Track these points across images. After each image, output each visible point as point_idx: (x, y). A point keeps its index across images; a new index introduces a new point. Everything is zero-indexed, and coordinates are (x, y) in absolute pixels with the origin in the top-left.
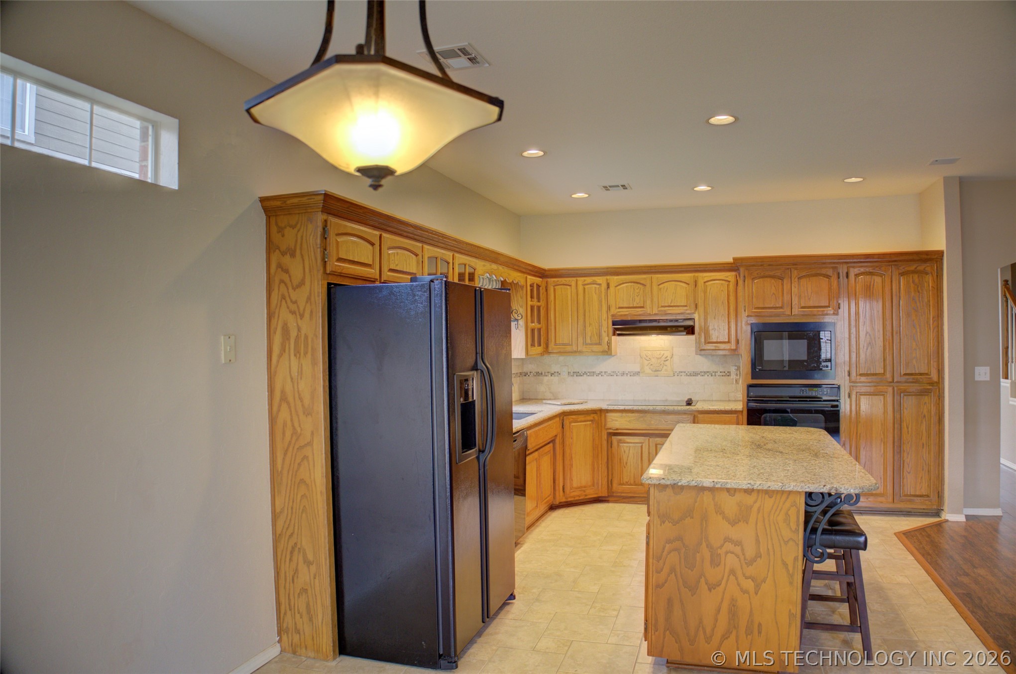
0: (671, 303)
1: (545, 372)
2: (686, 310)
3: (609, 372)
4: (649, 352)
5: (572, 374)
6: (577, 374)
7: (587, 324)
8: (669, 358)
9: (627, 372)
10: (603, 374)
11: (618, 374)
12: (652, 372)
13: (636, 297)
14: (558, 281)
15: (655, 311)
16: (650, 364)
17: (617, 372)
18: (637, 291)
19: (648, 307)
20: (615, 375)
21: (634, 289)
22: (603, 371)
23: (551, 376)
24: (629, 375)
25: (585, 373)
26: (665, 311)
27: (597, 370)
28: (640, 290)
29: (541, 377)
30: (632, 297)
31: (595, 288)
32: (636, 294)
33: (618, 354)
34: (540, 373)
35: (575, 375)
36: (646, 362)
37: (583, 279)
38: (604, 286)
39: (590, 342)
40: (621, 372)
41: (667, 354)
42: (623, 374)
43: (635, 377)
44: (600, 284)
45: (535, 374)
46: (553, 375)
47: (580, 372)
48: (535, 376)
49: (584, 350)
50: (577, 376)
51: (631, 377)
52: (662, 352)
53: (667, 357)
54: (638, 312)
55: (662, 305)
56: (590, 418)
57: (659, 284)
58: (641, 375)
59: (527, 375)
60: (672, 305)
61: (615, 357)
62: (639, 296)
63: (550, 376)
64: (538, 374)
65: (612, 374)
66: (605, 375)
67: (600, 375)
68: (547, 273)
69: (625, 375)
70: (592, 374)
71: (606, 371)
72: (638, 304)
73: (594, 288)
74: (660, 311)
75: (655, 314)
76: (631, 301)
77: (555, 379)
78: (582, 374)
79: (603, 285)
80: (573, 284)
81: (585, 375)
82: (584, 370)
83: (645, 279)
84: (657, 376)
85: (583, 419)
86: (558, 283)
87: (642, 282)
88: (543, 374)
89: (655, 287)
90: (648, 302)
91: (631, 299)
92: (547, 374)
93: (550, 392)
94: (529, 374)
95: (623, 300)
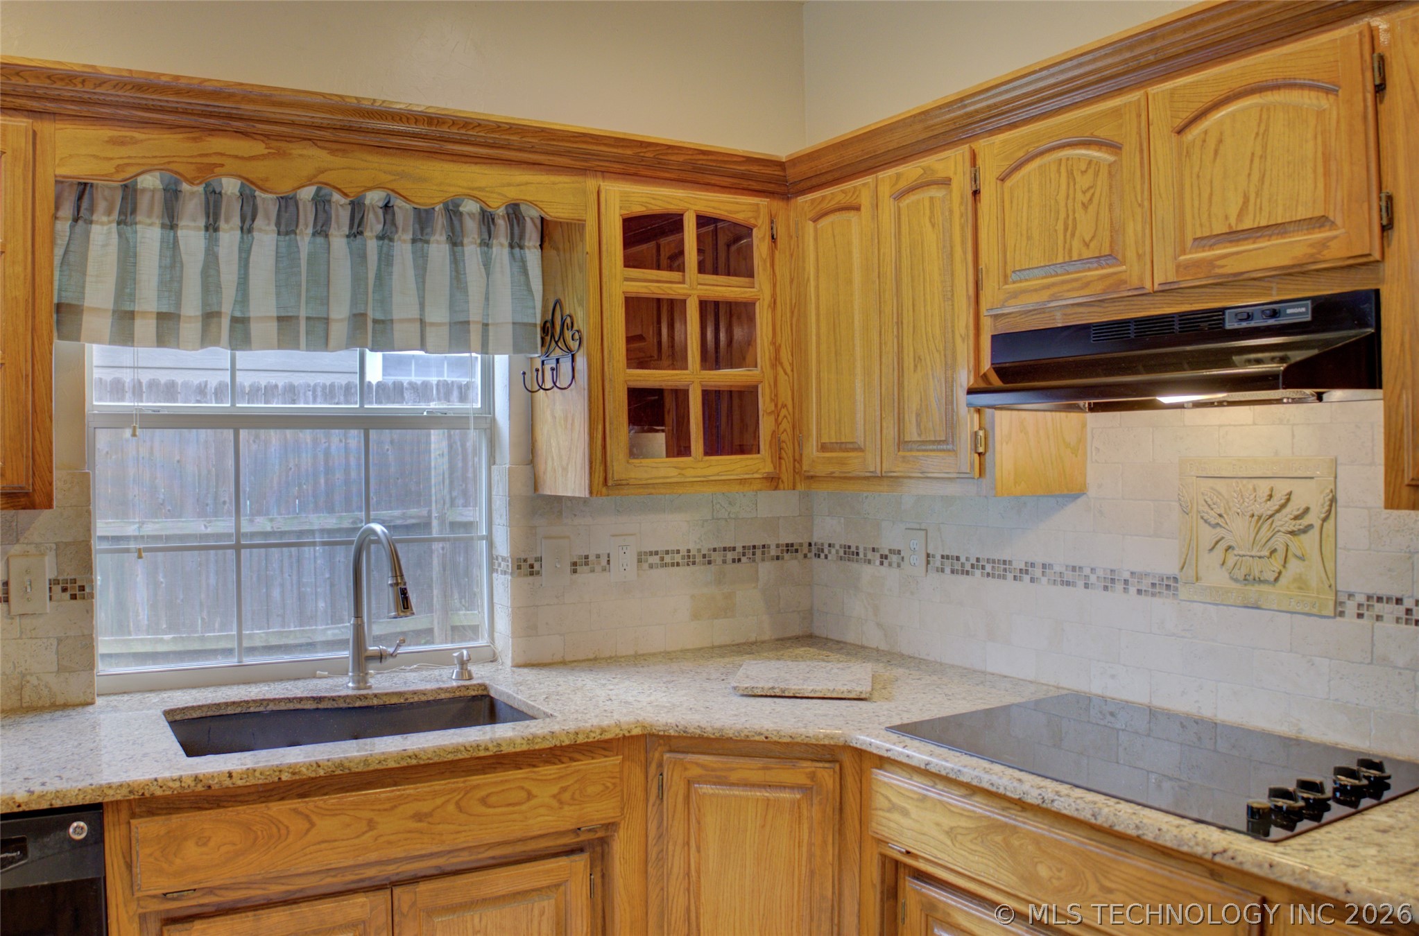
0: (1241, 216)
1: (865, 549)
2: (1324, 244)
3: (1057, 569)
4: (1220, 486)
5: (937, 562)
6: (956, 565)
7: (909, 362)
8: (1313, 518)
9: (1126, 575)
10: (1038, 572)
11: (1093, 579)
12: (1234, 585)
13: (1080, 213)
14: (824, 198)
15: (1164, 273)
16: (1222, 546)
17: (1087, 571)
18: (1083, 181)
19: (1131, 254)
20: (1081, 583)
21: (1070, 174)
22: (1039, 559)
23: (882, 563)
24: (1133, 590)
25: (978, 564)
26: (1211, 263)
27: (1018, 553)
28: (1096, 174)
29: (855, 565)
30: (1062, 215)
31: (931, 199)
32: (1080, 196)
33: (1092, 492)
34: (853, 549)
35: (948, 570)
36: (1207, 535)
37: (891, 172)
38: (961, 184)
39: (916, 438)
40: (1100, 573)
41: (1309, 496)
42: (1110, 582)
43: (1156, 600)
44: (946, 182)
45: (841, 553)
46: (886, 563)
47: (963, 559)
48: (841, 558)
49: (900, 469)
50: (953, 572)
51: (1143, 598)
52: (1282, 488)
53: (1307, 510)
54: (1087, 285)
55: (1199, 235)
56: (798, 774)
57: (1178, 122)
58: (1184, 592)
59: (822, 556)
60: (1248, 224)
61: (1079, 501)
62: (1092, 209)
63: (878, 563)
64: (850, 553)
65: (1069, 576)
66: (1044, 580)
67: (1027, 578)
68: (792, 174)
69: (1119, 586)
70: (1000, 569)
71: (1047, 561)
72: (1087, 245)
73: (927, 204)
74: (1187, 266)
75: (1167, 290)
76: (1061, 237)
77: (890, 575)
78: (968, 567)
79: (955, 184)
80: (865, 200)
81: (978, 572)
82: (974, 553)
83: (1116, 112)
84: (1258, 608)
85: (757, 776)
86: (826, 205)
87: (1103, 133)
88: (861, 555)
89: (1162, 147)
90: (1133, 230)
91: (1060, 227)
92: (870, 555)
93: (879, 625)
94: (826, 551)
95: (1029, 238)
